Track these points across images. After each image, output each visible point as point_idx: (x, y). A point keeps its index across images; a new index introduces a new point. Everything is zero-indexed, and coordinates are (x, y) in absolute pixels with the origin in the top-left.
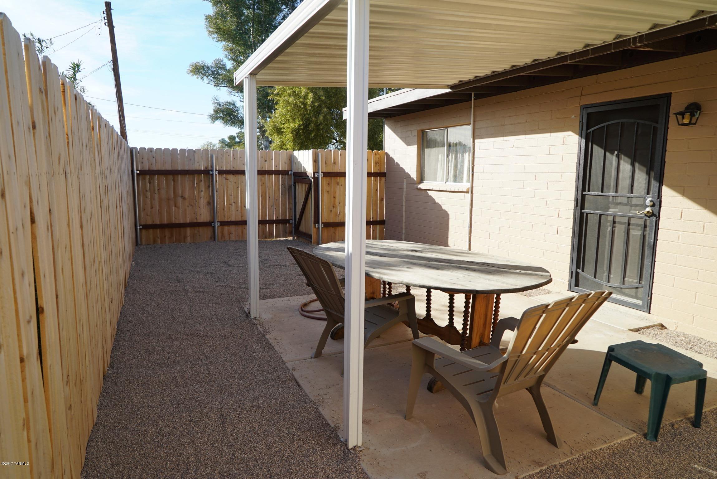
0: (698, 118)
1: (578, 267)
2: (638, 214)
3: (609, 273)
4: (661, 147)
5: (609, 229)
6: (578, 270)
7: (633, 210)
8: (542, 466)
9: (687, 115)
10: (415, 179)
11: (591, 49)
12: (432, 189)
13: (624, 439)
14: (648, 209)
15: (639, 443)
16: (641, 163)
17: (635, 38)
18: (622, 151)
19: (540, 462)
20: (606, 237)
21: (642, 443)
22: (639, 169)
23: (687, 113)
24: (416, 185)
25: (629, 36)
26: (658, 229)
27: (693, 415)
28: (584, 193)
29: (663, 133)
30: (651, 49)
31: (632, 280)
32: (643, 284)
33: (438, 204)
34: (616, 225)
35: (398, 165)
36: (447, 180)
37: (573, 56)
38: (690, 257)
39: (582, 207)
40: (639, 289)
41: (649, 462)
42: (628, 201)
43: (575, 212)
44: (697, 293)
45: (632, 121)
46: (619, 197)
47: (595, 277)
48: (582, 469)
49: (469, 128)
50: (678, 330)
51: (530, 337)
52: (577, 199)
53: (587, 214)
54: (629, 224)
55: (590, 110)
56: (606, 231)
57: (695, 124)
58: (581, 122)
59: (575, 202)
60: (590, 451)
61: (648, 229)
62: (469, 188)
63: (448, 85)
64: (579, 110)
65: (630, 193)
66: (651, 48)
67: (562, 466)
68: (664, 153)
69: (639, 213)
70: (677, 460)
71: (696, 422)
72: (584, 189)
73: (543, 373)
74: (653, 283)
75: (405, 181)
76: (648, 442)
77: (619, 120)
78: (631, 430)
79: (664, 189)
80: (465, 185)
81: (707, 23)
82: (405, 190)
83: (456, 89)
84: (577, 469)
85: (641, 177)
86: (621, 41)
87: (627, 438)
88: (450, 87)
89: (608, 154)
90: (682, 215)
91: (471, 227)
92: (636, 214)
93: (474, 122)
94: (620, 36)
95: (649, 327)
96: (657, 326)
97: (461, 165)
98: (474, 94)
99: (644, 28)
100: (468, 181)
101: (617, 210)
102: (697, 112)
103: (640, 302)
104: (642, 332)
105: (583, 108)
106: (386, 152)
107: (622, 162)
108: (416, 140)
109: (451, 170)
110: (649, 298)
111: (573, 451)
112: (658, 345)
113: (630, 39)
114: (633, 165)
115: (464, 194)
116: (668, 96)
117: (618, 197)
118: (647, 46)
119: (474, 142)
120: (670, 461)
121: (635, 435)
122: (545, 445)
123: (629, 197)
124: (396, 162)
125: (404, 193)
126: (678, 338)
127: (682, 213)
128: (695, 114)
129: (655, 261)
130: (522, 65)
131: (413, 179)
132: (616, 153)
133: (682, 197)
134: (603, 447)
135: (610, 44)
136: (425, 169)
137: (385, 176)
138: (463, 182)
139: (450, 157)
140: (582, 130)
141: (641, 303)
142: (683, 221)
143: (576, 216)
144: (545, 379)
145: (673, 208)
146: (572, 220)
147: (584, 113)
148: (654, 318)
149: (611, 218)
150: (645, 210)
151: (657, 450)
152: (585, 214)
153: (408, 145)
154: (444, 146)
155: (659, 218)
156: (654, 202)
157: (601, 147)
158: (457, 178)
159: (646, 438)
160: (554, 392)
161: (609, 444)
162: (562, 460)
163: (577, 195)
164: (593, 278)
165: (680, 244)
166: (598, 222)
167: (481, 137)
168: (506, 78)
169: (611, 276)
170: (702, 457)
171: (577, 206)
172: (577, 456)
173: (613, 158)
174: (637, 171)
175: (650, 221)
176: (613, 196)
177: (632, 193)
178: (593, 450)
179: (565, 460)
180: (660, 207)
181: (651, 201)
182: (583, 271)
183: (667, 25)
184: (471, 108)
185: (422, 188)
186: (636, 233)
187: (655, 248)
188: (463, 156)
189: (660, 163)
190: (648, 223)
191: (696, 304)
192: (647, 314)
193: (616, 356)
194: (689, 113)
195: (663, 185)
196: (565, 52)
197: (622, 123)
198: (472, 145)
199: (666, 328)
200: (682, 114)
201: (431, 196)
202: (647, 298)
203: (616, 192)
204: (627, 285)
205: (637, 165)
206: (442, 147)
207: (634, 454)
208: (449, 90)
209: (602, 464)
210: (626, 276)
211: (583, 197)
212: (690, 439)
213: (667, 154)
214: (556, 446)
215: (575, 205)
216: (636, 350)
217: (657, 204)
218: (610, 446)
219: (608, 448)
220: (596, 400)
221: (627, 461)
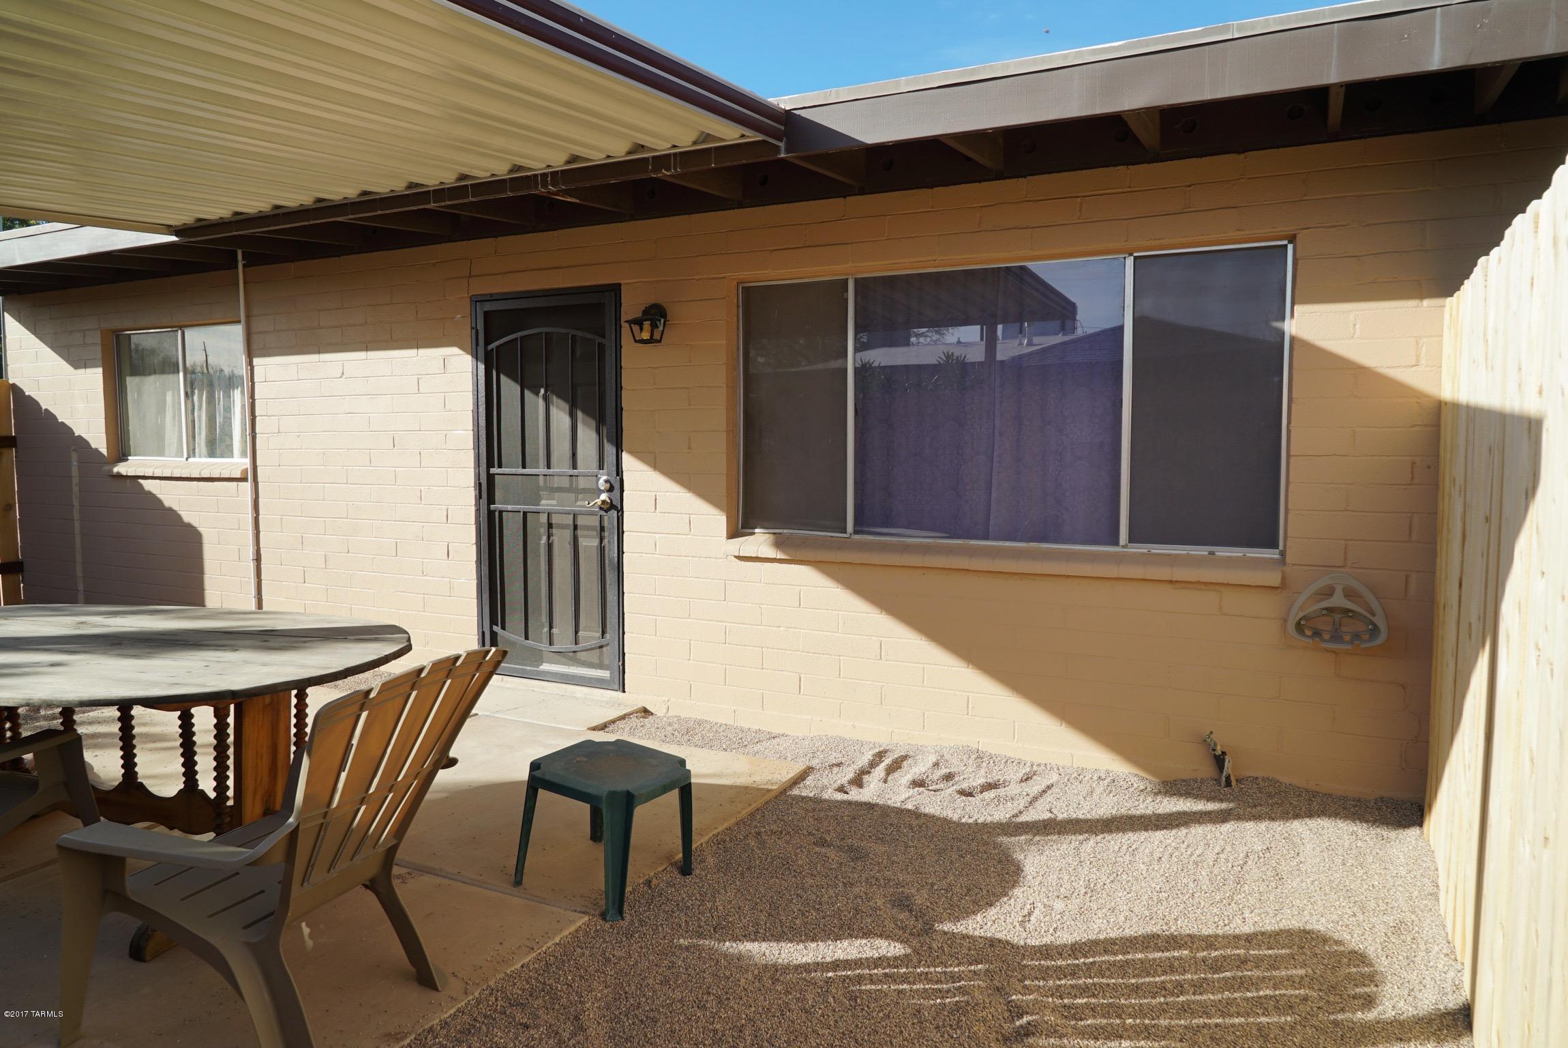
0: (663, 332)
1: (493, 622)
2: (588, 507)
3: (551, 627)
4: (613, 381)
5: (544, 540)
6: (495, 628)
7: (581, 501)
8: (403, 1039)
9: (647, 324)
10: (104, 451)
11: (471, 185)
12: (151, 475)
13: (566, 933)
14: (604, 497)
15: (592, 932)
16: (586, 412)
17: (544, 175)
18: (553, 388)
19: (400, 1033)
20: (539, 556)
21: (598, 931)
22: (584, 423)
23: (645, 321)
24: (106, 468)
25: (533, 170)
26: (623, 532)
27: (681, 855)
28: (493, 471)
29: (614, 355)
30: (578, 201)
31: (590, 634)
32: (608, 638)
33: (170, 509)
34: (554, 531)
35: (50, 416)
36: (192, 453)
37: (440, 193)
38: (674, 578)
39: (491, 500)
40: (604, 649)
41: (608, 960)
42: (571, 483)
43: (478, 511)
44: (692, 642)
45: (563, 331)
46: (556, 477)
47: (527, 638)
48: (485, 1016)
49: (237, 331)
50: (671, 713)
51: (342, 768)
52: (480, 484)
53: (501, 512)
54: (575, 527)
55: (488, 307)
56: (539, 544)
57: (660, 341)
58: (474, 328)
59: (475, 490)
60: (502, 975)
61: (606, 534)
62: (246, 470)
63: (169, 226)
64: (466, 305)
65: (572, 467)
66: (576, 198)
67: (446, 1023)
68: (619, 392)
69: (589, 504)
70: (653, 942)
71: (685, 868)
72: (490, 464)
73: (394, 842)
74: (624, 633)
75: (74, 456)
76: (608, 925)
77: (542, 329)
78: (580, 912)
79: (626, 458)
80: (238, 463)
81: (650, 167)
82: (75, 480)
83: (189, 237)
84: (475, 1020)
85: (587, 437)
86: (522, 177)
87: (572, 929)
88: (175, 231)
89: (527, 392)
90: (656, 504)
91: (258, 559)
92: (584, 507)
93: (248, 317)
94: (519, 168)
95: (623, 718)
96: (637, 713)
97: (225, 418)
98: (243, 253)
99: (557, 160)
100: (244, 454)
101: (554, 502)
102: (660, 321)
103: (605, 674)
104: (611, 728)
105: (476, 300)
106: (11, 382)
107: (554, 411)
108: (99, 356)
109: (200, 428)
110: (621, 663)
111: (468, 987)
112: (618, 741)
113: (536, 176)
114: (572, 416)
115: (235, 484)
116: (616, 289)
117: (554, 475)
118: (567, 192)
119: (251, 364)
120: (641, 948)
121: (586, 918)
122: (414, 995)
123: (546, 475)
124: (44, 408)
125: (76, 489)
126: (670, 728)
127: (656, 500)
128: (658, 323)
129: (623, 593)
130: (339, 201)
131: (97, 451)
132: (542, 391)
133: (653, 472)
134: (526, 960)
135: (504, 180)
136: (130, 428)
137: (15, 446)
138: (233, 457)
139: (196, 398)
140: (477, 344)
141: (609, 676)
142: (659, 514)
143: (481, 519)
144: (400, 855)
145: (642, 493)
146: (473, 528)
147: (478, 310)
148: (632, 699)
149: (543, 518)
150: (599, 498)
151: (623, 933)
152: (497, 514)
153: (76, 367)
154: (178, 372)
155: (623, 512)
156: (612, 482)
157: (515, 379)
158: (217, 445)
159: (604, 919)
160: (438, 880)
161: (539, 951)
162: (446, 1012)
163: (478, 476)
164: (523, 639)
165: (658, 556)
166: (522, 527)
167: (267, 352)
168: (306, 223)
169: (555, 631)
170: (690, 923)
171: (480, 497)
172: (477, 994)
173: (538, 402)
174: (580, 426)
175: (609, 518)
176: (544, 475)
177: (574, 467)
178: (508, 972)
179: (452, 1011)
180: (622, 491)
181: (606, 481)
182: (503, 628)
183: (592, 160)
184: (238, 285)
185: (125, 474)
186: (589, 543)
187: (621, 569)
188: (228, 396)
189: (614, 411)
190: (606, 524)
191: (691, 662)
192: (620, 694)
193: (542, 777)
194: (649, 322)
195: (622, 451)
196: (422, 185)
197: (546, 333)
198: (247, 369)
199: (652, 714)
200: (639, 322)
201: (150, 493)
202: (616, 664)
203: (549, 467)
204: (581, 645)
205: (580, 414)
206: (174, 373)
207: (583, 954)
208: (173, 238)
209: (523, 993)
210: (581, 627)
211: (491, 478)
212: (675, 898)
213: (624, 394)
214: (436, 989)
215: (476, 496)
216: (578, 759)
217: (617, 486)
218: (540, 954)
219: (538, 960)
220: (518, 875)
221: (570, 971)
